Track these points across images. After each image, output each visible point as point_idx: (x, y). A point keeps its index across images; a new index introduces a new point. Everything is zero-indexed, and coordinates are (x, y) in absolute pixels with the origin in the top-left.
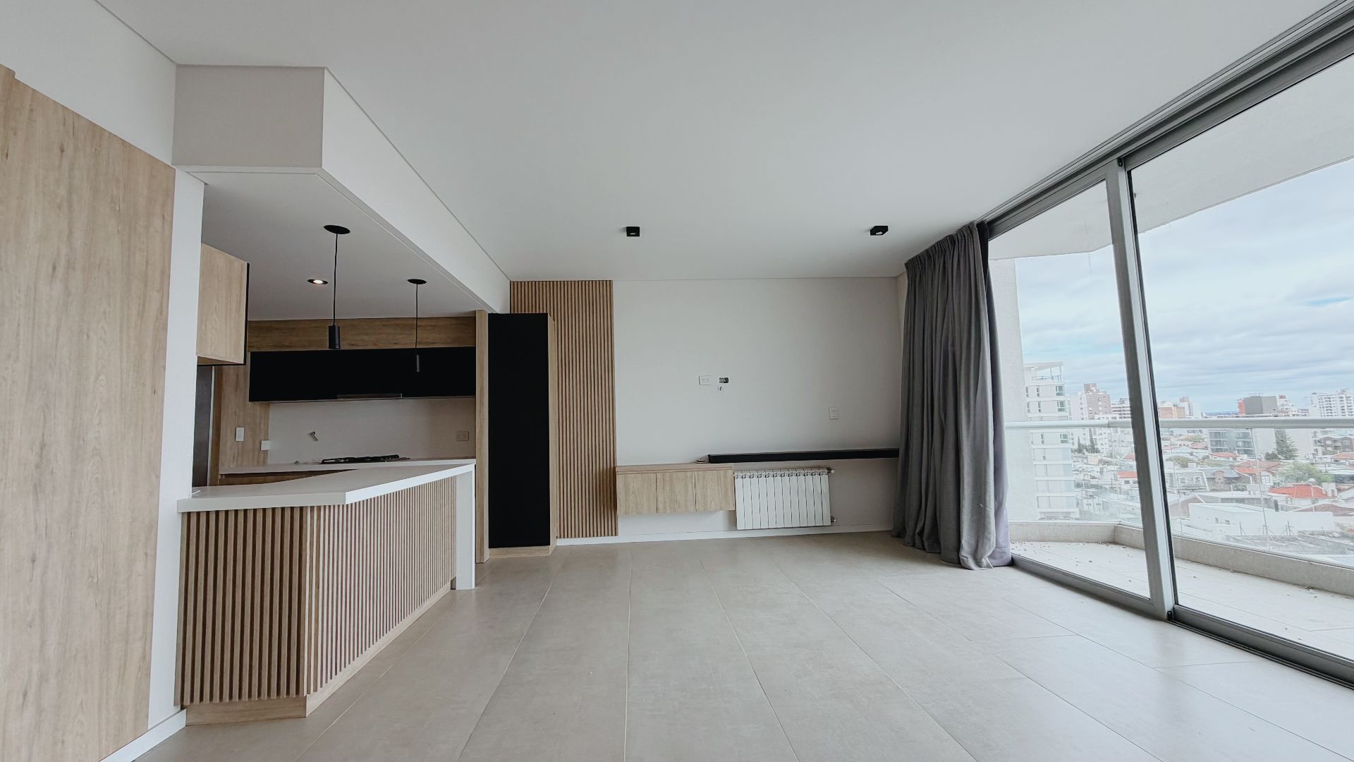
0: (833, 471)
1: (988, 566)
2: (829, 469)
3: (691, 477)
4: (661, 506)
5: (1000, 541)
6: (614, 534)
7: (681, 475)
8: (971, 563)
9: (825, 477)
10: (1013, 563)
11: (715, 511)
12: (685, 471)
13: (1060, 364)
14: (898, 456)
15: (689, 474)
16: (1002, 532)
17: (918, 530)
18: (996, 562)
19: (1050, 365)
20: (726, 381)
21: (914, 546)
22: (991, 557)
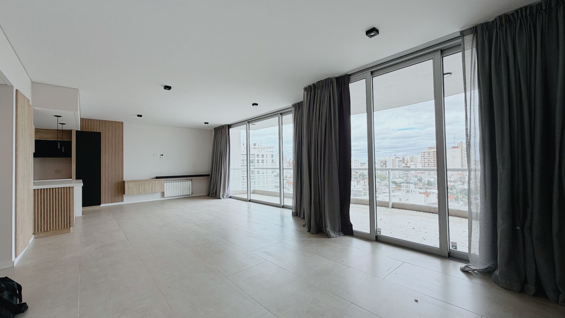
0: (193, 180)
1: (225, 198)
2: (192, 180)
3: (151, 183)
4: (140, 192)
5: (228, 193)
6: (122, 201)
7: (148, 182)
8: (222, 198)
9: (191, 182)
10: (230, 197)
11: (158, 192)
12: (149, 181)
13: (273, 147)
14: (209, 176)
15: (150, 182)
16: (228, 190)
17: (212, 193)
18: (227, 197)
19: (270, 148)
20: (162, 155)
21: (211, 197)
22: (226, 196)
